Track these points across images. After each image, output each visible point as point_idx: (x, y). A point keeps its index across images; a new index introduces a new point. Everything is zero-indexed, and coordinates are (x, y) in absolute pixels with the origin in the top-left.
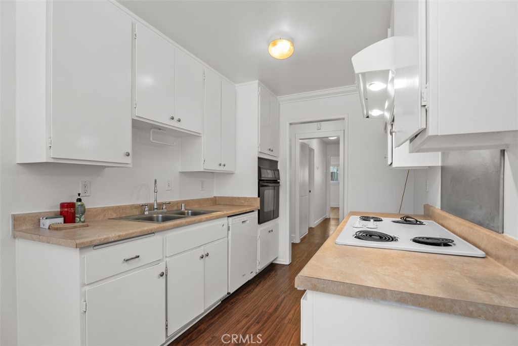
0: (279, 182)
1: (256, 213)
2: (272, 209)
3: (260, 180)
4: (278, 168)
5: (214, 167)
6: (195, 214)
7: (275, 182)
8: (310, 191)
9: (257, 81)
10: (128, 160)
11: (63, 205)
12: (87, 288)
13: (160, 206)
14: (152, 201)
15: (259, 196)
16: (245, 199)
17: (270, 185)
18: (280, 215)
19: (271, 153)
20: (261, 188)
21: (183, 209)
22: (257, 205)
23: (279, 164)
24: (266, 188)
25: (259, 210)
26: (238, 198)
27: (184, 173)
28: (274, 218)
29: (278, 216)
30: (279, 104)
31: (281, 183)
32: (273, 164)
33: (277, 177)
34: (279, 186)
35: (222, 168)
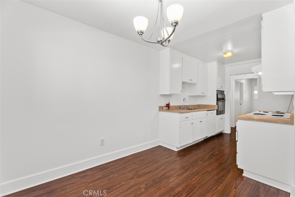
0: (225, 100)
1: (216, 110)
2: (222, 110)
3: (217, 98)
4: (225, 94)
5: (200, 94)
6: (194, 109)
7: (223, 99)
8: (241, 104)
9: (216, 62)
10: (181, 93)
11: (167, 104)
12: (180, 122)
13: (185, 106)
14: (182, 105)
15: (217, 104)
16: (211, 105)
17: (221, 100)
18: (225, 113)
19: (221, 88)
20: (218, 102)
21: (190, 108)
22: (216, 108)
23: (225, 92)
24: (219, 101)
25: (217, 110)
26: (208, 105)
27: (190, 96)
28: (222, 114)
29: (224, 113)
30: (225, 68)
31: (226, 100)
32: (222, 92)
33: (224, 97)
34: (225, 101)
35: (203, 94)
